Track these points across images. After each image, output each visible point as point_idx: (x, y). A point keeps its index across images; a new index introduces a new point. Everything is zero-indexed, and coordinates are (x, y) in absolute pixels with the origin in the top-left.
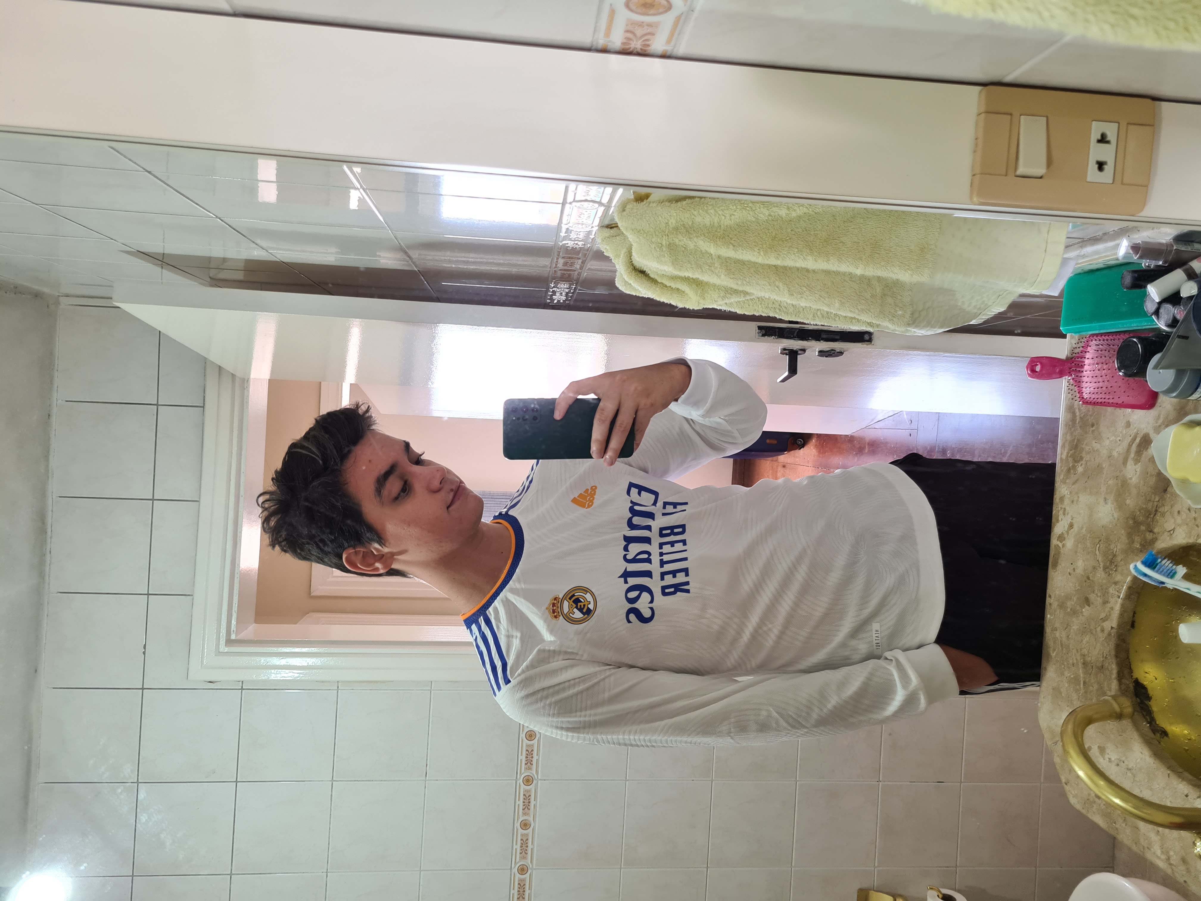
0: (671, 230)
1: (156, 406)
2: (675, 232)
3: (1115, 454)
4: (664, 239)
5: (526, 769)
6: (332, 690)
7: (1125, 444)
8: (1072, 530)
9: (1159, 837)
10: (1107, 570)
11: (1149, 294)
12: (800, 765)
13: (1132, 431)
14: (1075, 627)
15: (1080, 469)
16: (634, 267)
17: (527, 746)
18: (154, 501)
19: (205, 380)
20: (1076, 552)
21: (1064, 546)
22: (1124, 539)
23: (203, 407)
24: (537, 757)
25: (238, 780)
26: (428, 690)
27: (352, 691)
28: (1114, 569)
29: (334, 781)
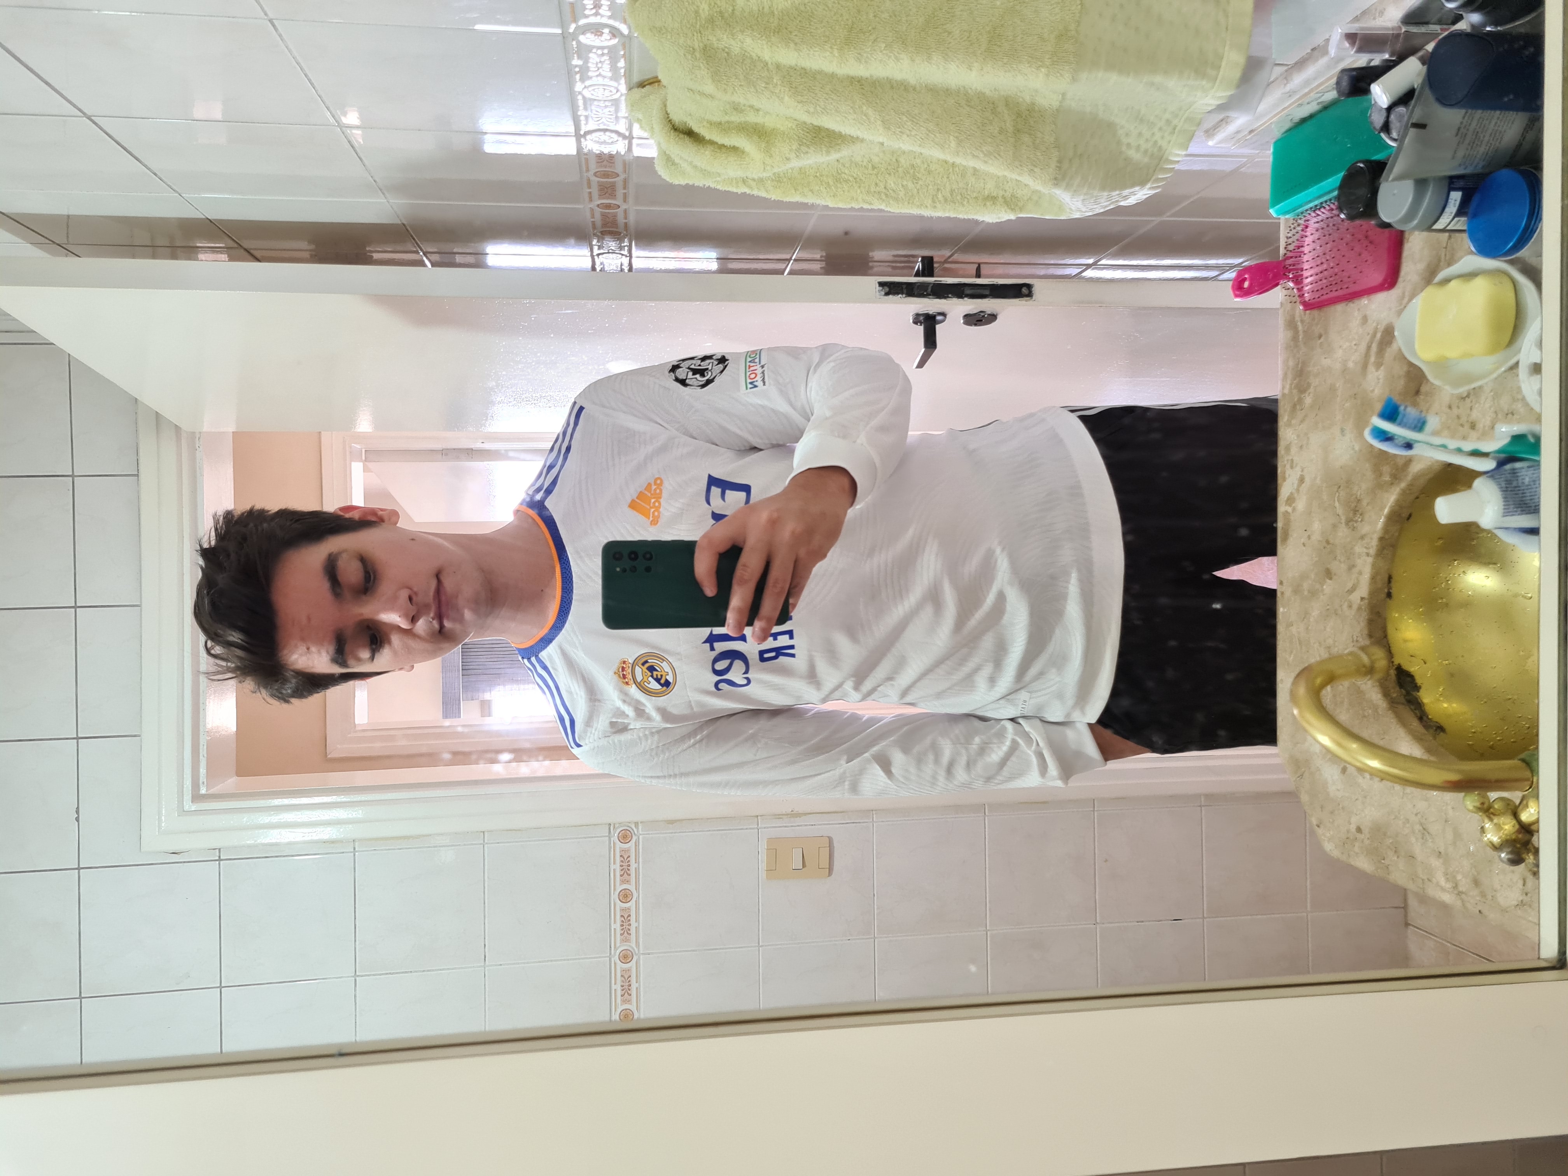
0: (704, 23)
1: (71, 479)
2: (710, 26)
3: (1351, 365)
4: (695, 38)
5: (622, 941)
6: (346, 852)
7: (1363, 347)
8: (1303, 485)
9: (1441, 860)
10: (1351, 524)
11: (1376, 102)
12: (990, 909)
13: (1370, 327)
14: (1315, 613)
15: (1308, 400)
16: (673, 126)
17: (622, 910)
18: (78, 609)
19: (137, 437)
20: (1310, 513)
21: (1294, 510)
22: (1370, 475)
23: (138, 475)
24: (636, 925)
25: (223, 985)
26: (481, 844)
27: (374, 852)
28: (1360, 520)
29: (358, 976)
